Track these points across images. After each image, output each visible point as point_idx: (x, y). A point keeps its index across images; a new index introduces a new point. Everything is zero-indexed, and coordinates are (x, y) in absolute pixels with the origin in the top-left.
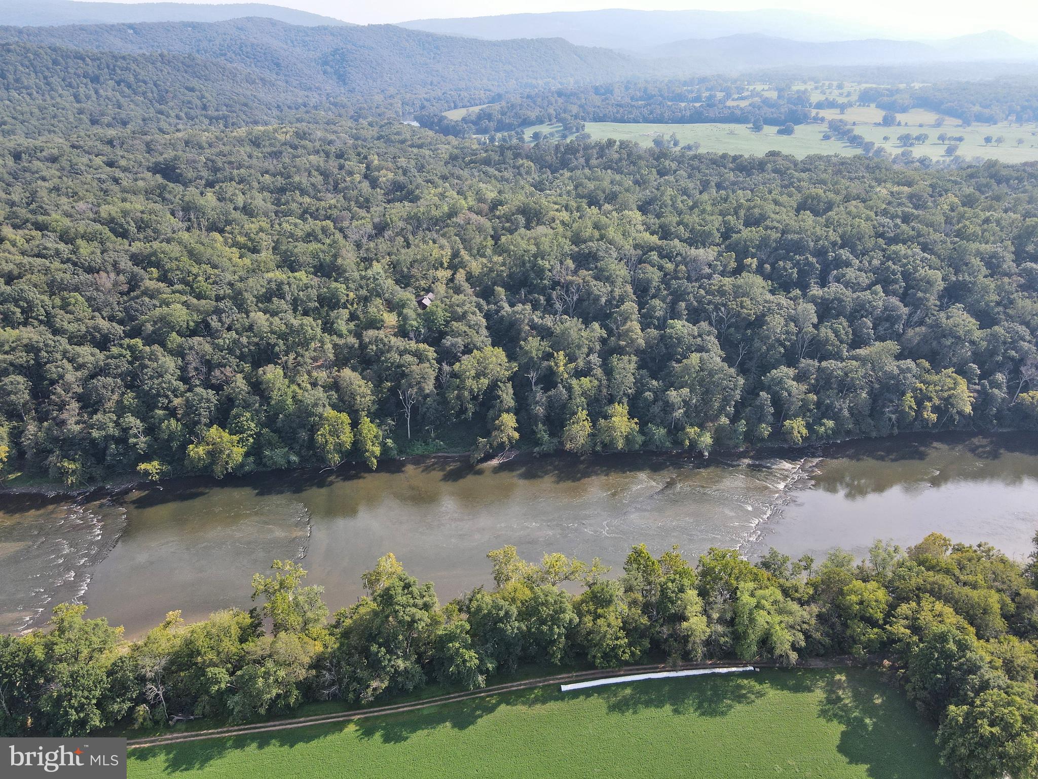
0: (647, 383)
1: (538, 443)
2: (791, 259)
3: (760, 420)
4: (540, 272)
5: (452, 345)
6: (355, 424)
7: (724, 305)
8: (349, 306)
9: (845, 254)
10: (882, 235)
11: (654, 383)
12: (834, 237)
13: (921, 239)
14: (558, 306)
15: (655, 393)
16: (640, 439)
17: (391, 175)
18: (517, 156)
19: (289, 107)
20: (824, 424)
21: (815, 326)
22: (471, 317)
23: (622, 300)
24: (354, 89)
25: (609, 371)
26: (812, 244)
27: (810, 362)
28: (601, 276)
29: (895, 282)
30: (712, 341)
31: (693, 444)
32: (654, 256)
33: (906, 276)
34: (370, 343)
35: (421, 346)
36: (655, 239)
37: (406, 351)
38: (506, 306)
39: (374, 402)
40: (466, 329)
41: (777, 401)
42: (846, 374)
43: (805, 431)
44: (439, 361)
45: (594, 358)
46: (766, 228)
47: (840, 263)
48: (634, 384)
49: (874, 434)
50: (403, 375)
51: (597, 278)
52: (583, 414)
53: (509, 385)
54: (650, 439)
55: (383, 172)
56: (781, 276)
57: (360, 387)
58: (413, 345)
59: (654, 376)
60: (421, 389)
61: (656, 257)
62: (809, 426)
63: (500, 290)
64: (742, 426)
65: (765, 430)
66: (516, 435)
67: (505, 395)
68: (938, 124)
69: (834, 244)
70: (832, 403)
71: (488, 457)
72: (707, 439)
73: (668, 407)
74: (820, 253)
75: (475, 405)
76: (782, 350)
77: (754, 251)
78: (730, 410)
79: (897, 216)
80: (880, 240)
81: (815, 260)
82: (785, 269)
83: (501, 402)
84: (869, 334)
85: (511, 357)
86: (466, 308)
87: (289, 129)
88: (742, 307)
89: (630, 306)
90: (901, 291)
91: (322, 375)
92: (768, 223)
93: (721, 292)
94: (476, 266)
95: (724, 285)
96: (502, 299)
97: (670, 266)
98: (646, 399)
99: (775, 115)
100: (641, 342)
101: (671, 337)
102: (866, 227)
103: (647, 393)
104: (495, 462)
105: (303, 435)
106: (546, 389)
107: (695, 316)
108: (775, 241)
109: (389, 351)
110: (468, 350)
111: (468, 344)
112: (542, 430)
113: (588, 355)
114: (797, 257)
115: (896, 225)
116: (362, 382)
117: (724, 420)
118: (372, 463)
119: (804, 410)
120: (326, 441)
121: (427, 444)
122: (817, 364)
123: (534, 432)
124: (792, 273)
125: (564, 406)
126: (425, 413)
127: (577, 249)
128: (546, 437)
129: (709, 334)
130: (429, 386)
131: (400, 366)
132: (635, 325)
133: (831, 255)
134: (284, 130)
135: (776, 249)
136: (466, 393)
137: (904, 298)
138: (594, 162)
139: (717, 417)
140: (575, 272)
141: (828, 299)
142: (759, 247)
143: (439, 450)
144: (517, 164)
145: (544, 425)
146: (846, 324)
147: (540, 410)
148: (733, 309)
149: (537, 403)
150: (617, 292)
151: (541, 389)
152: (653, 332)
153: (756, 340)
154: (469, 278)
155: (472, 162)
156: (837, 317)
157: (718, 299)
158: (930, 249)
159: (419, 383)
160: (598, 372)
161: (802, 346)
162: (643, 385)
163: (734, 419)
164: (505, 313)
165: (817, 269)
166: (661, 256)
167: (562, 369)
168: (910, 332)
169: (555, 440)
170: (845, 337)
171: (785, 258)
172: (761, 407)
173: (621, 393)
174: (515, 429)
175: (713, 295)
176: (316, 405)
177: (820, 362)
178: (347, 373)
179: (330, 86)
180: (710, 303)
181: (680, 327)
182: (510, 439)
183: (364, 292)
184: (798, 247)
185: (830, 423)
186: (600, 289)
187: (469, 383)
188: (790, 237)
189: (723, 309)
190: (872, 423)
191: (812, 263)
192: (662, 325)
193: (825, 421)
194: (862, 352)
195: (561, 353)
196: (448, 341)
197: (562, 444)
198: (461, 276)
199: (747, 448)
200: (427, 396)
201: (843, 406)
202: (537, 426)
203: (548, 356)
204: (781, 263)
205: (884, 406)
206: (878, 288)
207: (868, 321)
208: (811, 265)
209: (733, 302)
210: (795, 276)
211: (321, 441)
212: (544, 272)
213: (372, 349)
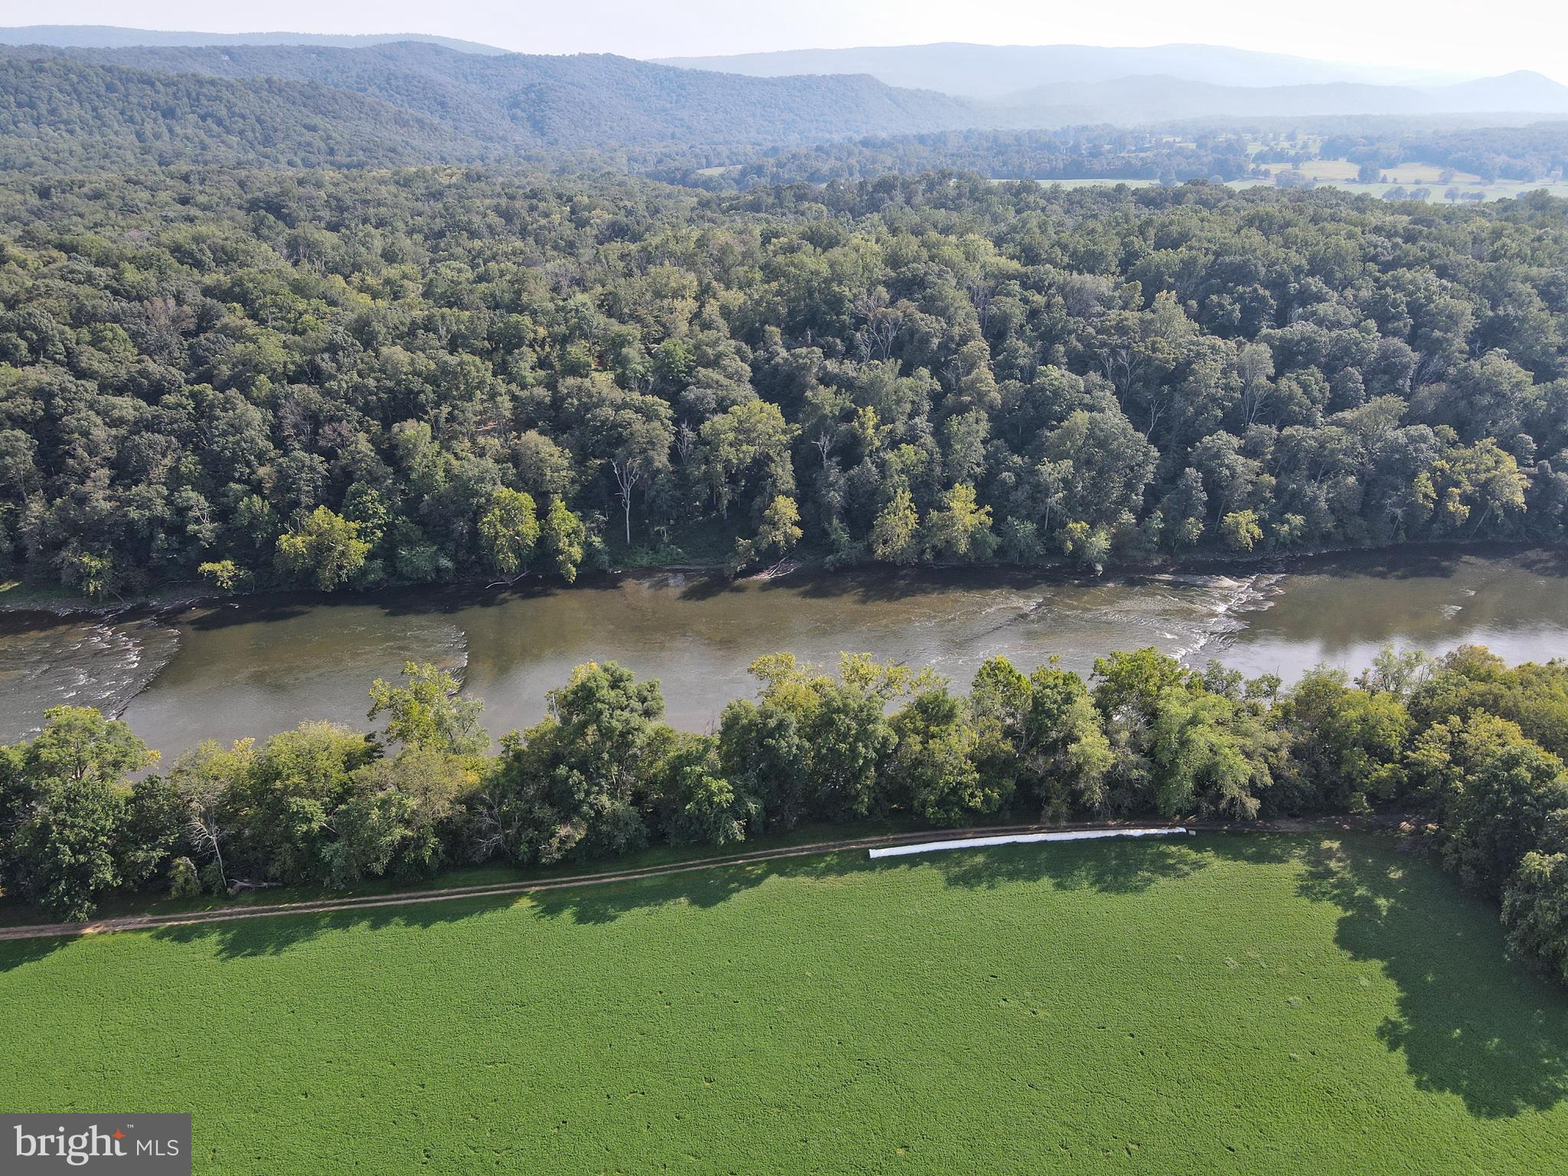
0: (1005, 459)
1: (832, 548)
2: (1230, 292)
3: (1186, 512)
4: (836, 303)
5: (698, 398)
6: (542, 513)
7: (1128, 348)
8: (538, 349)
9: (1315, 283)
10: (1374, 259)
11: (1017, 459)
12: (1297, 260)
13: (1437, 262)
14: (865, 350)
15: (1017, 475)
16: (994, 540)
17: (608, 217)
18: (800, 198)
20: (1288, 522)
21: (1272, 379)
22: (726, 362)
23: (964, 340)
24: (556, 140)
25: (944, 440)
26: (1263, 271)
27: (1264, 428)
28: (929, 306)
29: (1397, 317)
30: (1108, 398)
31: (1080, 547)
32: (1015, 286)
33: (1414, 309)
34: (569, 395)
35: (649, 398)
36: (1015, 265)
37: (625, 405)
38: (784, 353)
39: (573, 481)
40: (721, 378)
41: (1213, 485)
42: (1322, 446)
43: (1257, 531)
44: (676, 422)
45: (921, 421)
46: (1191, 248)
47: (1306, 297)
48: (986, 458)
49: (1367, 544)
50: (620, 441)
51: (925, 310)
52: (904, 498)
53: (788, 454)
54: (1011, 541)
55: (598, 211)
56: (1215, 317)
57: (552, 455)
58: (636, 397)
59: (1016, 450)
60: (648, 461)
61: (1017, 288)
62: (1262, 523)
63: (774, 331)
64: (1157, 522)
65: (1194, 527)
66: (798, 532)
67: (779, 470)
68: (1444, 181)
69: (1297, 270)
70: (1300, 489)
71: (753, 569)
72: (1101, 541)
73: (1040, 491)
74: (1277, 285)
75: (733, 490)
76: (1219, 413)
77: (1171, 280)
78: (1138, 499)
79: (1396, 234)
80: (1371, 266)
81: (1267, 293)
82: (1221, 306)
83: (774, 482)
84: (1356, 390)
85: (790, 416)
86: (721, 348)
87: (455, 169)
88: (1154, 350)
89: (978, 345)
90: (1407, 330)
91: (494, 443)
92: (1194, 243)
93: (1121, 329)
94: (735, 298)
95: (1126, 319)
96: (776, 344)
97: (1039, 299)
98: (1004, 482)
99: (1194, 168)
100: (996, 397)
101: (1043, 390)
102: (1350, 245)
103: (1005, 474)
104: (765, 576)
105: (461, 526)
106: (845, 467)
107: (1079, 364)
108: (1205, 266)
109: (597, 405)
110: (723, 407)
111: (723, 399)
112: (838, 530)
113: (911, 416)
114: (1240, 288)
115: (1395, 246)
116: (556, 450)
117: (1127, 517)
118: (569, 572)
119: (1253, 500)
120: (497, 533)
121: (657, 552)
122: (1275, 432)
123: (825, 533)
124: (1233, 310)
125: (874, 492)
126: (654, 501)
127: (893, 274)
128: (845, 539)
129: (1103, 388)
130: (661, 458)
131: (615, 426)
132: (984, 373)
133: (1294, 286)
134: (448, 171)
135: (1206, 278)
136: (719, 467)
137: (1412, 340)
138: (919, 199)
139: (1118, 512)
140: (892, 303)
141: (1292, 339)
142: (1178, 276)
143: (674, 561)
144: (801, 208)
145: (841, 521)
146: (1320, 376)
147: (835, 497)
148: (1140, 353)
149: (832, 485)
150: (956, 331)
151: (838, 464)
152: (1015, 385)
153: (1178, 399)
154: (726, 312)
155: (731, 208)
156: (1305, 366)
157: (1115, 340)
158: (1450, 276)
159: (644, 451)
160: (928, 440)
161: (1251, 411)
162: (998, 463)
163: (1143, 514)
164: (781, 361)
165: (1271, 307)
166: (1025, 286)
167: (871, 431)
168: (1423, 391)
169: (860, 545)
170: (1317, 394)
171: (1220, 291)
172: (1189, 488)
173: (965, 472)
174: (796, 524)
175: (1110, 335)
176: (481, 479)
177: (1280, 429)
178: (532, 436)
179: (521, 135)
180: (1103, 345)
181: (1056, 375)
182: (787, 537)
183: (562, 329)
184: (1241, 274)
185: (1298, 520)
186: (929, 324)
187: (726, 451)
188: (1227, 259)
189: (1124, 353)
190: (1365, 524)
191: (1264, 297)
192: (1029, 375)
193: (1289, 516)
194: (1348, 415)
195: (871, 409)
196: (691, 394)
197: (870, 550)
198: (712, 309)
199: (1164, 561)
200: (659, 471)
201: (1319, 494)
202: (830, 524)
203: (848, 416)
204: (1214, 298)
205: (1384, 495)
206: (1372, 324)
207: (1355, 372)
208: (1262, 300)
209: (1140, 344)
210: (1237, 314)
211: (489, 532)
212: (842, 303)
213: (572, 404)
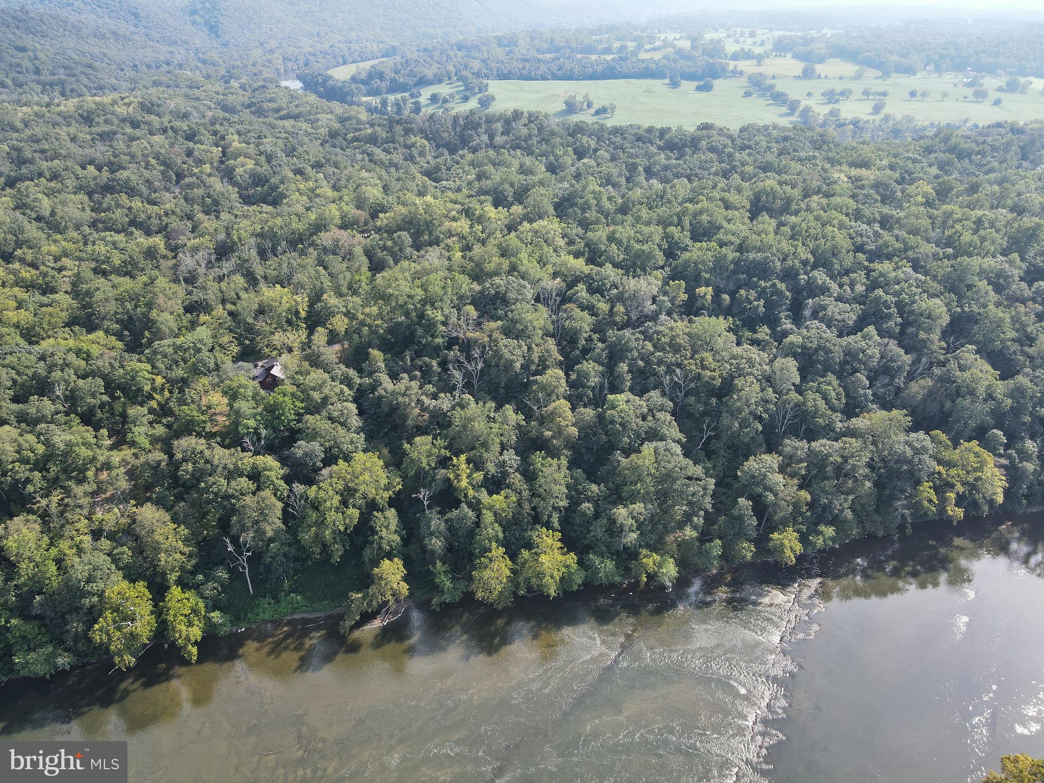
0: (584, 490)
1: (437, 589)
2: (755, 287)
3: (741, 534)
4: (430, 328)
5: (306, 454)
7: (679, 365)
8: (157, 396)
9: (820, 276)
10: (861, 248)
11: (594, 488)
12: (804, 254)
13: (910, 254)
14: (458, 376)
15: (595, 505)
16: (579, 579)
17: (250, 164)
18: (408, 132)
19: (148, 67)
20: (821, 533)
21: (799, 390)
22: (334, 403)
23: (543, 367)
25: (530, 476)
26: (778, 264)
27: (798, 444)
28: (513, 331)
29: (889, 317)
30: (668, 421)
31: (653, 578)
32: (581, 290)
33: (900, 305)
34: (184, 460)
35: (261, 459)
36: (579, 265)
37: (237, 471)
38: (384, 378)
39: (189, 555)
40: (327, 424)
41: (760, 508)
42: (845, 459)
43: (798, 547)
44: (288, 480)
45: (511, 458)
46: (722, 244)
47: (815, 290)
48: (567, 492)
49: (881, 533)
50: (233, 512)
51: (507, 332)
52: (498, 551)
53: (391, 513)
54: (593, 578)
55: (241, 159)
56: (744, 309)
57: (166, 536)
58: (247, 460)
59: (592, 477)
60: (260, 532)
61: (584, 294)
62: (803, 539)
63: (375, 353)
64: (716, 547)
65: (747, 550)
66: (405, 588)
67: (385, 529)
68: (858, 76)
69: (805, 263)
70: (831, 503)
71: (367, 618)
72: (670, 571)
73: (615, 530)
74: (789, 275)
75: (343, 545)
76: (759, 426)
77: (707, 276)
78: (699, 521)
79: (875, 220)
80: (861, 256)
81: (784, 286)
82: (748, 300)
83: (380, 540)
84: (865, 395)
85: (391, 467)
86: (325, 391)
88: (703, 367)
89: (555, 376)
90: (897, 330)
91: (110, 517)
92: (721, 236)
93: (675, 346)
95: (677, 334)
96: (379, 369)
97: (603, 306)
98: (584, 514)
99: (692, 70)
100: (573, 430)
101: (612, 422)
102: (842, 240)
103: (586, 505)
104: (377, 624)
105: (75, 626)
106: (444, 512)
107: (641, 382)
108: (733, 262)
109: (211, 473)
110: (330, 460)
111: (330, 448)
112: (442, 572)
113: (500, 454)
114: (763, 283)
115: (876, 234)
116: (171, 527)
117: (690, 534)
118: (190, 653)
119: (793, 519)
120: (110, 638)
121: (277, 601)
122: (807, 446)
123: (430, 578)
124: (758, 306)
125: (470, 538)
126: (270, 564)
127: (479, 289)
128: (448, 584)
129: (662, 409)
130: (274, 524)
131: (227, 497)
132: (562, 404)
133: (803, 278)
134: (127, 101)
135: (735, 272)
136: (328, 532)
137: (902, 340)
138: (499, 139)
139: (680, 529)
140: (478, 325)
141: (809, 349)
142: (712, 271)
143: (295, 610)
144: (409, 142)
145: (444, 564)
146: (835, 383)
147: (437, 544)
148: (691, 371)
149: (432, 533)
150: (536, 352)
151: (438, 512)
152: (589, 413)
153: (724, 414)
155: (355, 139)
156: (824, 373)
157: (670, 358)
158: (922, 267)
159: (256, 523)
160: (516, 479)
161: (784, 418)
162: (579, 493)
163: (704, 534)
164: (383, 392)
165: (787, 298)
166: (592, 291)
167: (464, 481)
168: (914, 387)
169: (462, 585)
170: (836, 403)
171: (749, 285)
172: (740, 518)
173: (550, 508)
174: (403, 580)
175: (663, 349)
176: (91, 580)
177: (809, 442)
178: (149, 511)
180: (660, 362)
181: (623, 402)
182: (396, 594)
183: (179, 372)
184: (762, 270)
185: (830, 531)
186: (511, 350)
187: (332, 516)
188: (752, 256)
189: (678, 371)
190: (880, 519)
191: (781, 291)
192: (598, 401)
193: (822, 528)
194: (859, 423)
195: (463, 457)
196: (300, 448)
197: (471, 590)
198: (320, 337)
200: (271, 540)
201: (843, 505)
203: (444, 462)
204: (742, 292)
205: (894, 499)
206: (871, 330)
207: (862, 378)
208: (779, 293)
209: (691, 361)
210: (762, 310)
211: (101, 639)
212: (435, 326)
213: (186, 471)
